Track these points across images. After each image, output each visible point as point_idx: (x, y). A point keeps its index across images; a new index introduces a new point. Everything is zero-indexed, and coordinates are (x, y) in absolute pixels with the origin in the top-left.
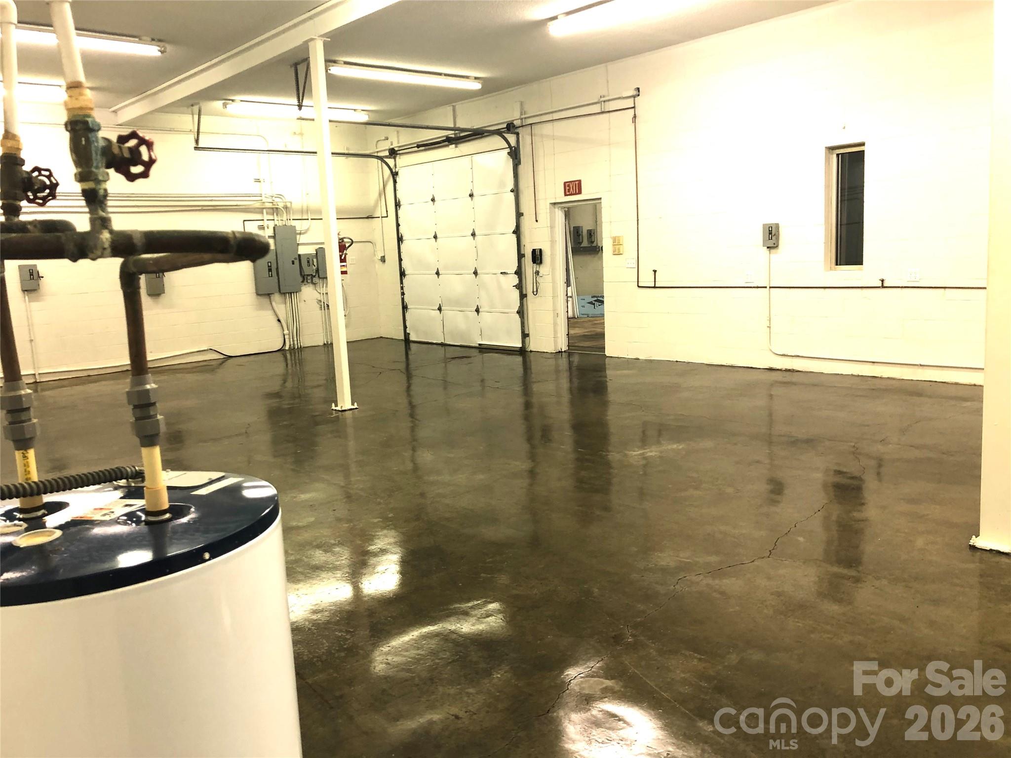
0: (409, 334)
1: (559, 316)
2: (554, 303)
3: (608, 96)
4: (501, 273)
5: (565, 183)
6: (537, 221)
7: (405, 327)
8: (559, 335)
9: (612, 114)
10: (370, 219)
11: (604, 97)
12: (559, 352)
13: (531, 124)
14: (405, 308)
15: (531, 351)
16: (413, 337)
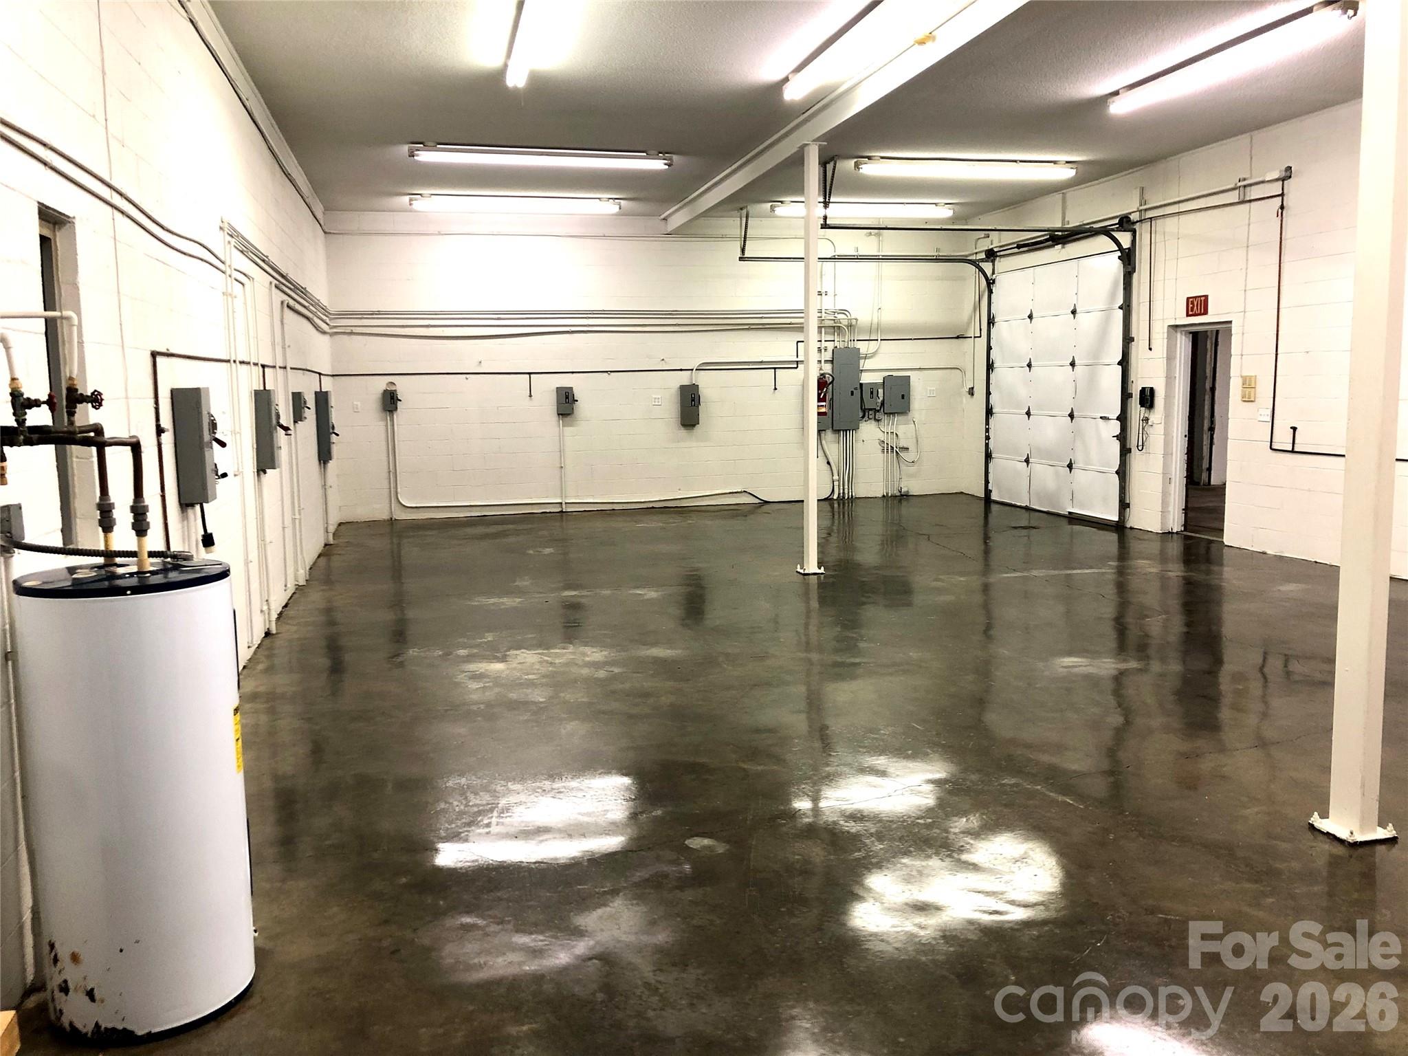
0: (991, 491)
1: (1173, 481)
2: (1165, 464)
3: (1251, 178)
4: (1101, 418)
5: (1188, 299)
6: (1150, 349)
7: (987, 482)
8: (1171, 509)
9: (1253, 204)
10: (962, 339)
11: (1244, 180)
12: (1169, 533)
13: (1151, 218)
14: (988, 456)
15: (1131, 528)
16: (994, 496)
